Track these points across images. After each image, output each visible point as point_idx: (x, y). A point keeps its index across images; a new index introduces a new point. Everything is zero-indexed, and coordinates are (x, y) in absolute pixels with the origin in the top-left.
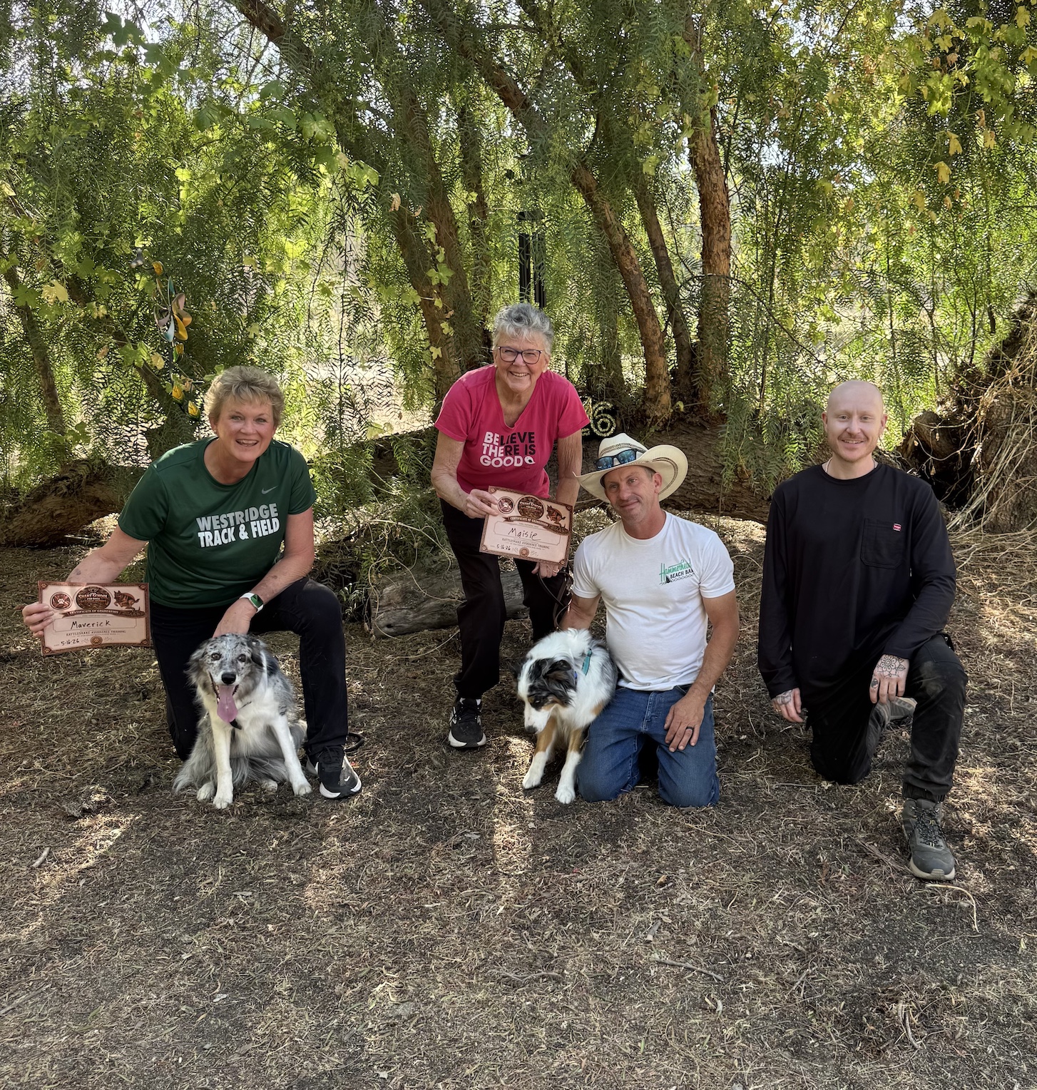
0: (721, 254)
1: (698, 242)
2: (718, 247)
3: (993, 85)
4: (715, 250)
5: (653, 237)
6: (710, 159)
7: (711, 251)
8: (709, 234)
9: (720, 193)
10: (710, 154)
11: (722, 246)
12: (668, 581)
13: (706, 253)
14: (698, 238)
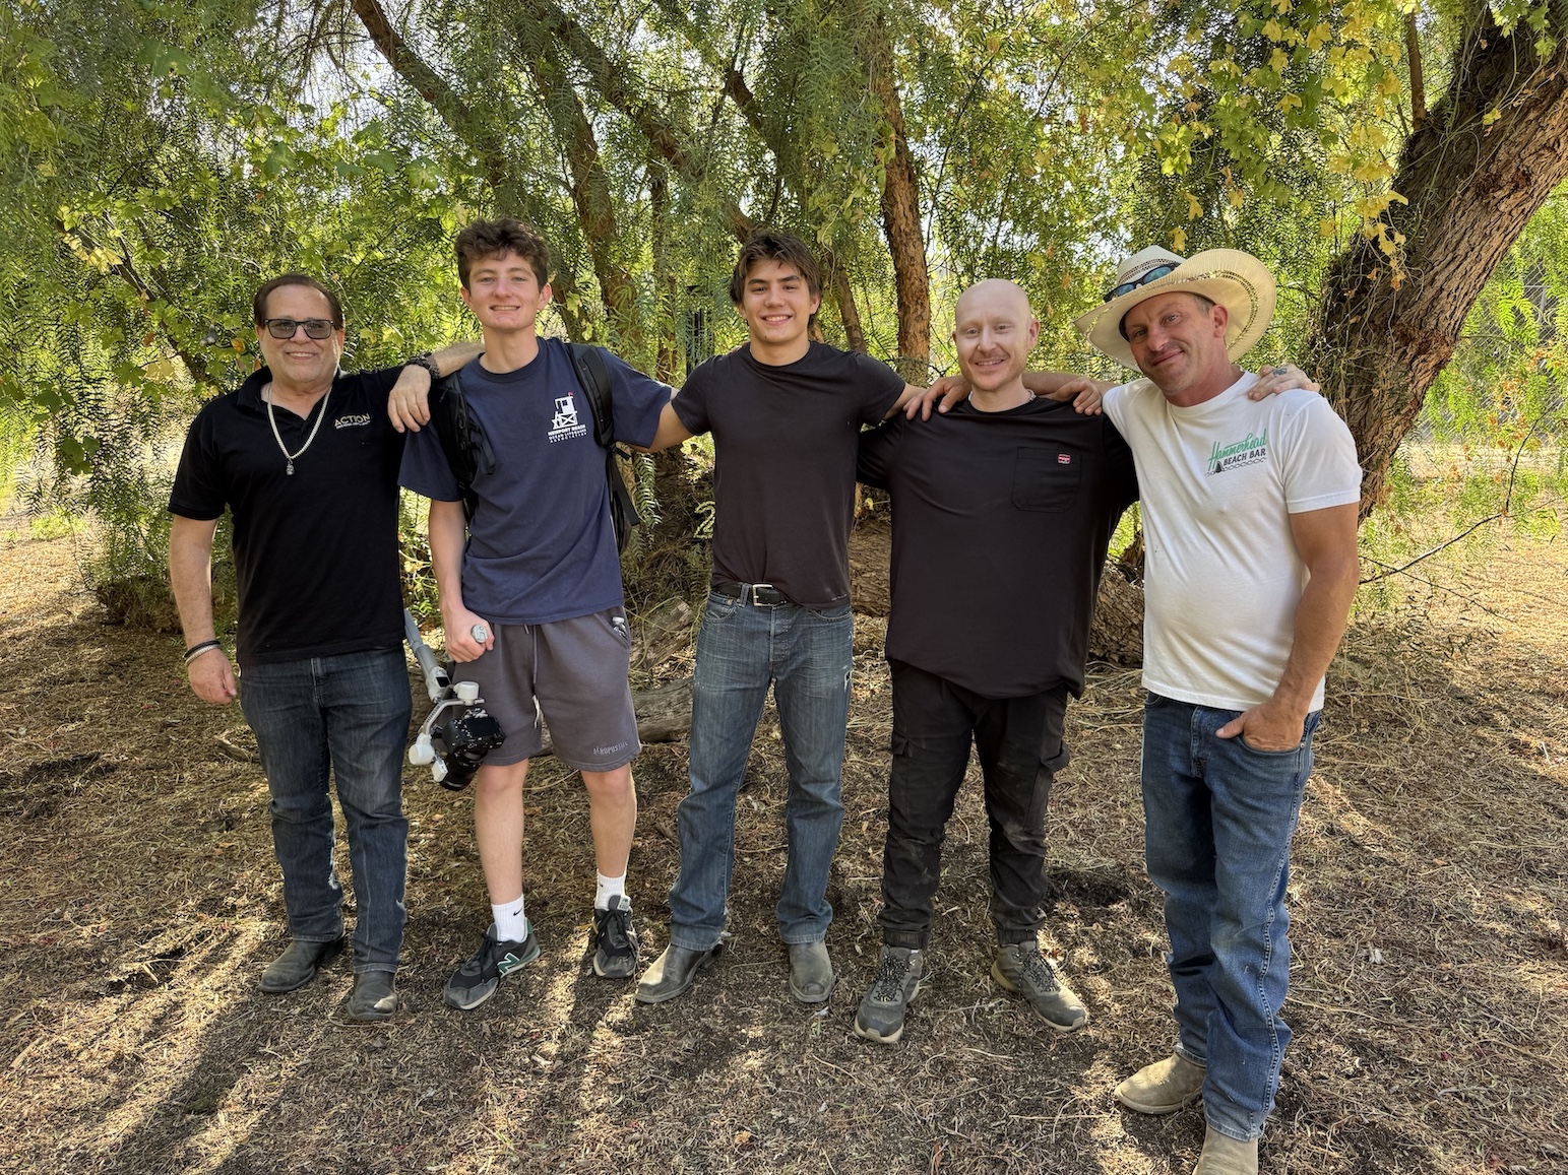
0: (918, 335)
1: (893, 322)
2: (915, 328)
3: (1241, 139)
4: (911, 331)
5: (847, 317)
6: (907, 230)
7: (907, 332)
8: (905, 313)
9: (918, 268)
10: (907, 225)
11: (920, 326)
12: (1219, 469)
13: (903, 335)
14: (894, 317)
